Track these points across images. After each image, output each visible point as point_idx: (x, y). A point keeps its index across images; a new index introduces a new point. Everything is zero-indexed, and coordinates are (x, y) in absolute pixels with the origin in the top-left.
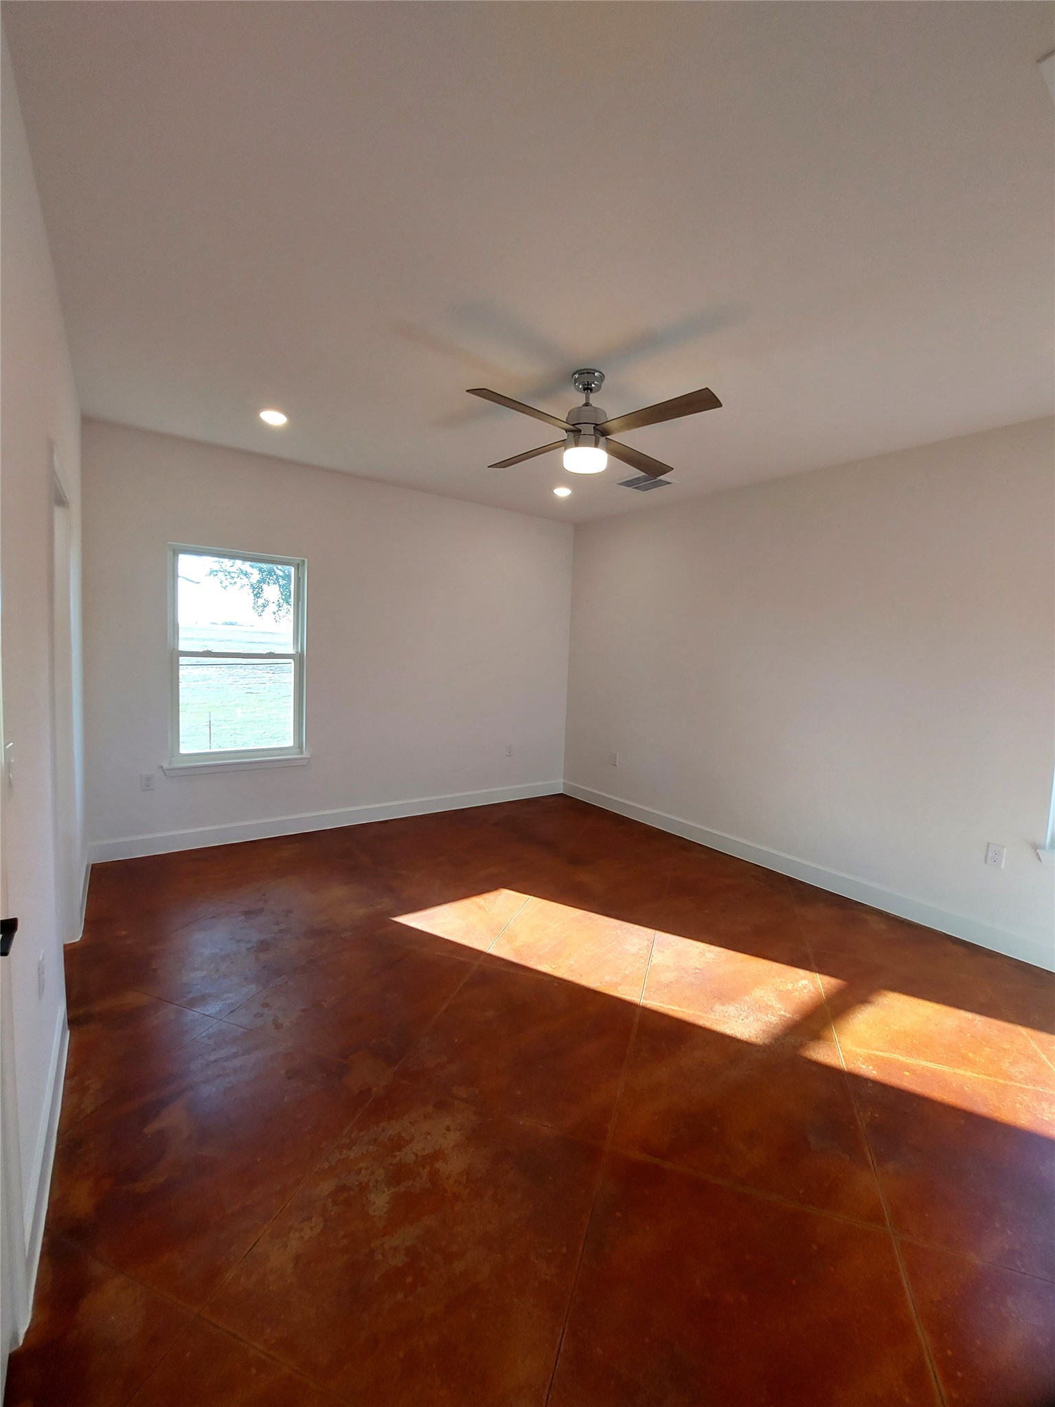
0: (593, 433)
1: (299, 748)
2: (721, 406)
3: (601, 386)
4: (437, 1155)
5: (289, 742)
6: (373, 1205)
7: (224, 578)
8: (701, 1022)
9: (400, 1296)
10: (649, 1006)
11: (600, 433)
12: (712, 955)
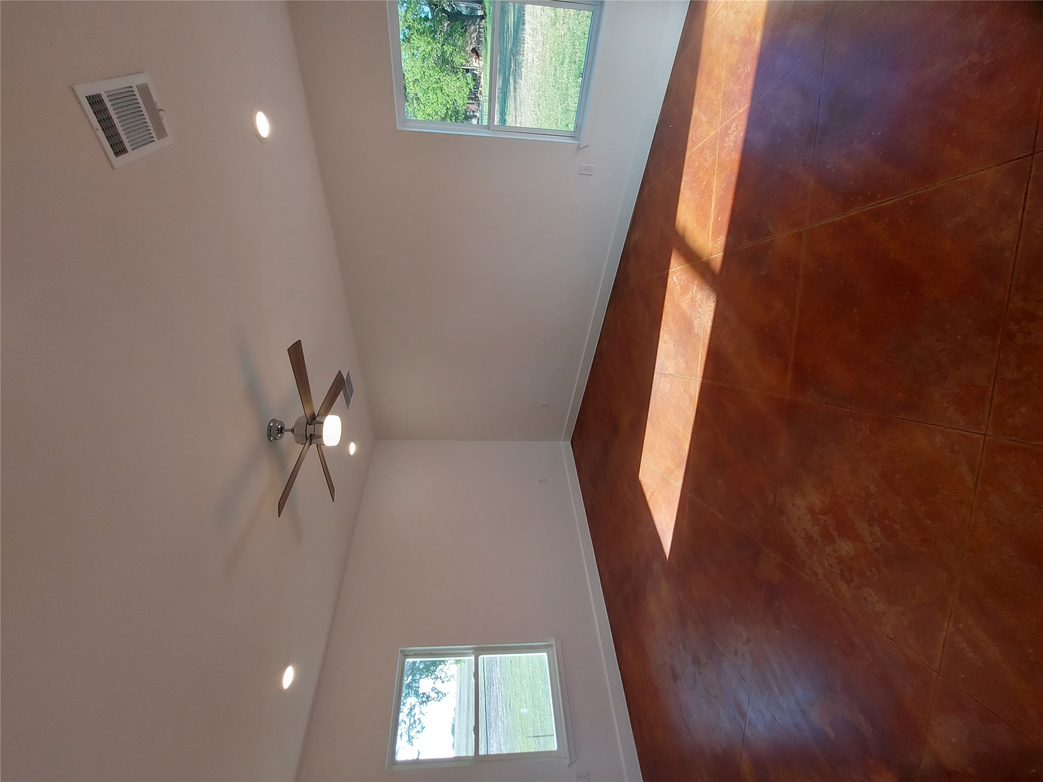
0: (313, 426)
1: (548, 648)
2: (300, 340)
3: (280, 421)
4: (811, 511)
5: (544, 655)
6: (848, 552)
7: (415, 730)
8: (707, 342)
9: (897, 527)
10: (701, 375)
11: (314, 421)
12: (666, 335)
